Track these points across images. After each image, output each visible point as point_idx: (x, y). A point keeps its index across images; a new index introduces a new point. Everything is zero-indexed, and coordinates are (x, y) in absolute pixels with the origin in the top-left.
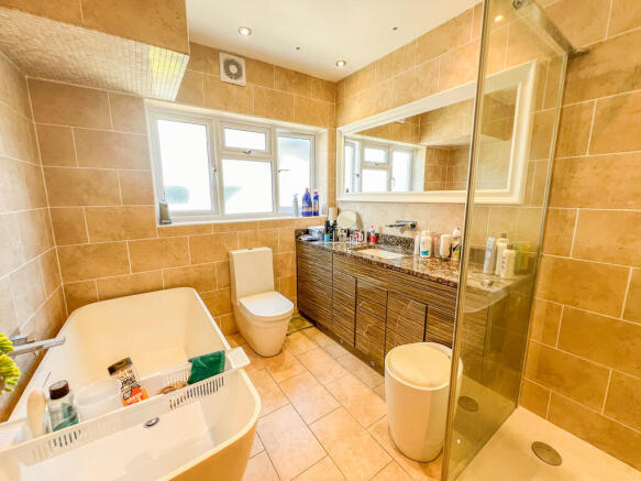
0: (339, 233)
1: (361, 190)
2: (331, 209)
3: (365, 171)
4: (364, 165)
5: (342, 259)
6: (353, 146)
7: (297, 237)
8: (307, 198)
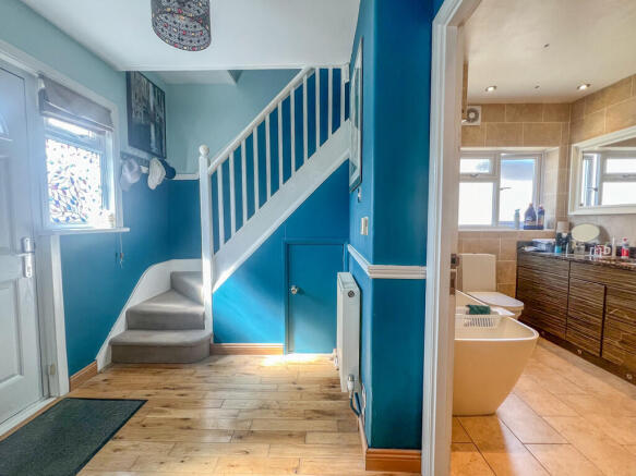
0: (574, 246)
1: (600, 203)
2: (559, 223)
3: (605, 184)
4: (605, 177)
5: (585, 267)
6: (591, 159)
7: (518, 248)
8: (530, 213)
